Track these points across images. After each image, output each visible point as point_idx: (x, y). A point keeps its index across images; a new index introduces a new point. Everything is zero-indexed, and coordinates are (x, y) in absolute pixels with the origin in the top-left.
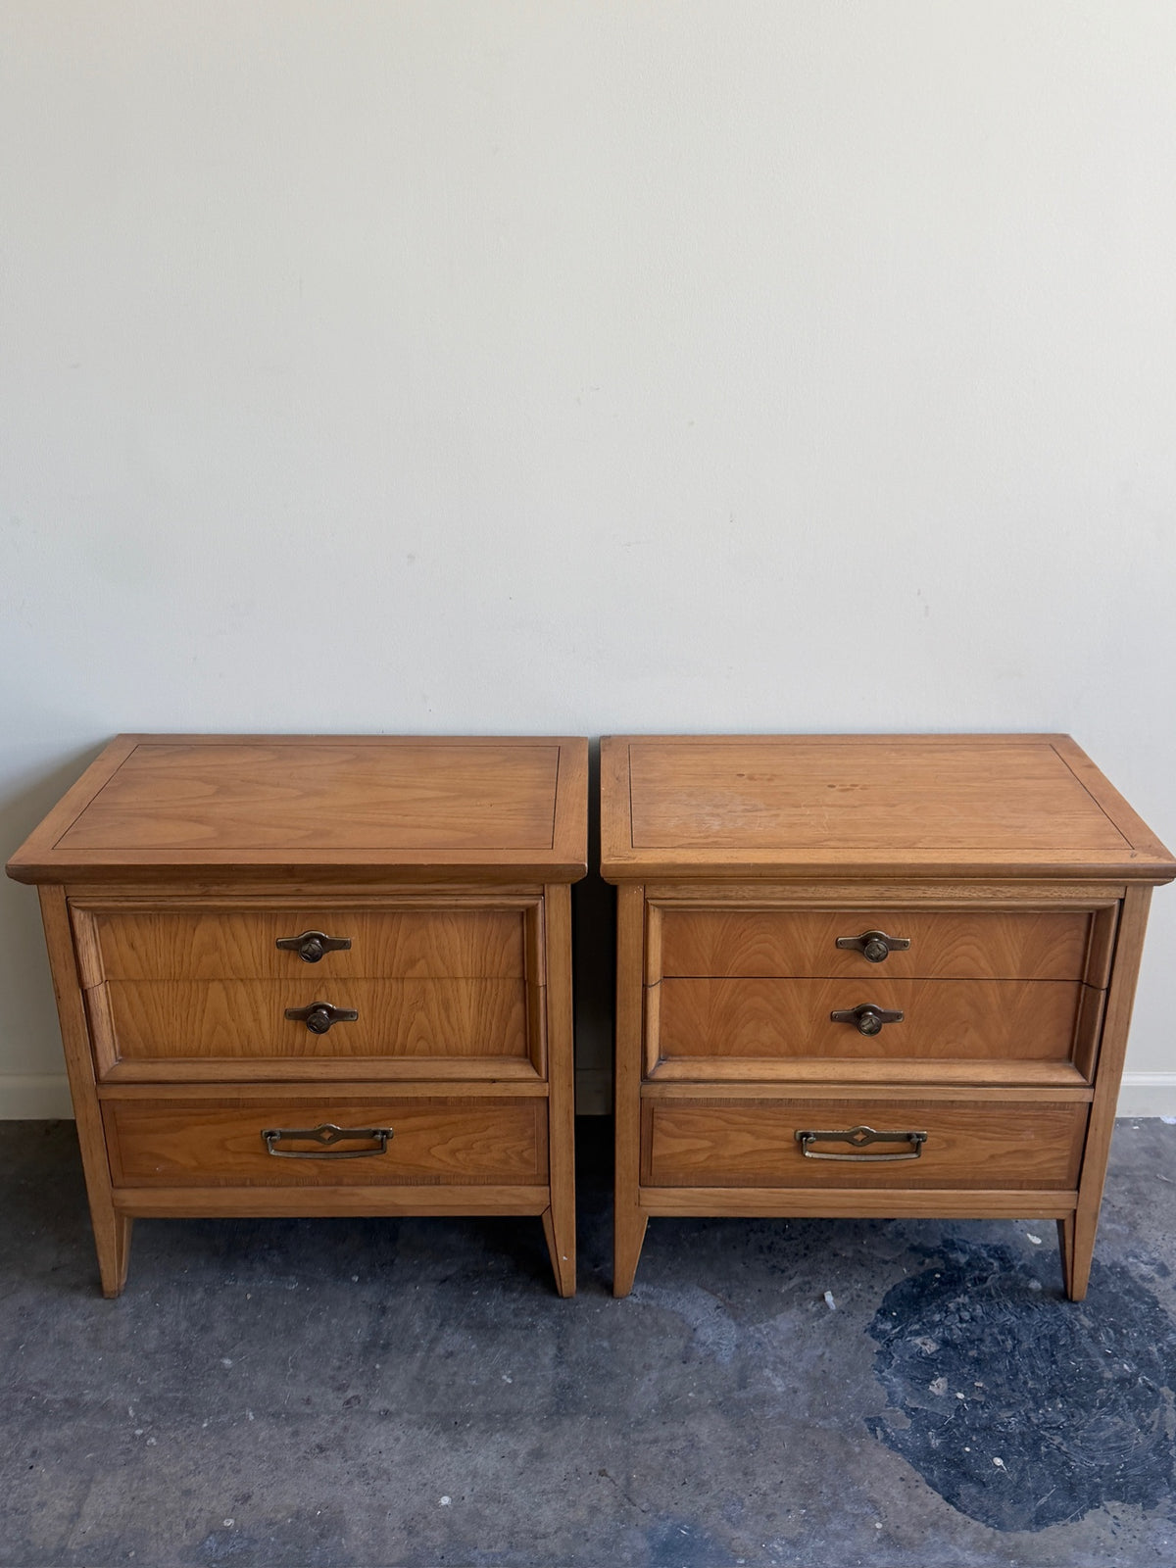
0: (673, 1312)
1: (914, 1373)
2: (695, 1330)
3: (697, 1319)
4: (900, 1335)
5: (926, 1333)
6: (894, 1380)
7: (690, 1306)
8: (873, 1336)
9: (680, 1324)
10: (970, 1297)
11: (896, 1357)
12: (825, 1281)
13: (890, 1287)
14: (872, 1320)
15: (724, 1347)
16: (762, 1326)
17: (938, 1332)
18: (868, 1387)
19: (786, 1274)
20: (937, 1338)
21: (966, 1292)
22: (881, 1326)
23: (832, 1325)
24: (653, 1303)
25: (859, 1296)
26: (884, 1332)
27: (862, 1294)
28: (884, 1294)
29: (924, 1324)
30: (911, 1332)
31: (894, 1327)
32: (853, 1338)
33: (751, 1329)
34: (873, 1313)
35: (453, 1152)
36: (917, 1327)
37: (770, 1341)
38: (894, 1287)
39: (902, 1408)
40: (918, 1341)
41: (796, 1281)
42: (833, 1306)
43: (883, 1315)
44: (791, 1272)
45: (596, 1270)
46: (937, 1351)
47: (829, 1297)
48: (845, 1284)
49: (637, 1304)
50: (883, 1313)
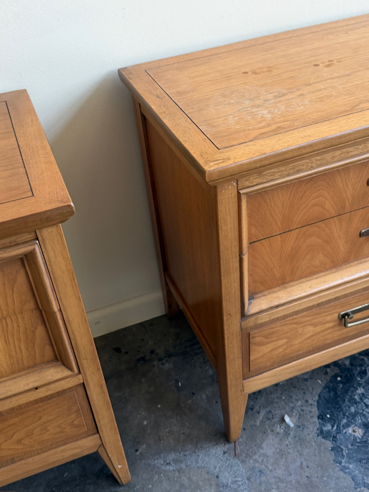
0: (199, 468)
1: (360, 456)
2: (217, 477)
3: (215, 468)
4: (339, 431)
5: (352, 423)
6: (351, 466)
7: (207, 459)
8: (324, 438)
9: (207, 476)
10: (363, 387)
11: (344, 448)
12: (279, 407)
13: (317, 398)
14: (318, 426)
15: (240, 483)
16: (257, 456)
17: (359, 420)
18: (338, 479)
19: (255, 410)
20: (360, 424)
21: (360, 385)
22: (325, 429)
23: (297, 439)
24: (183, 466)
25: (303, 411)
26: (329, 432)
27: (304, 408)
28: (316, 403)
29: (348, 417)
30: (343, 426)
31: (333, 426)
32: (313, 444)
33: (251, 461)
34: (316, 420)
35: (19, 442)
36: (345, 421)
37: (266, 466)
38: (319, 396)
39: (365, 486)
40: (350, 430)
41: (263, 413)
42: (292, 425)
43: (322, 419)
44: (257, 408)
45: (138, 453)
46: (364, 434)
47: (287, 419)
48: (291, 405)
49: (174, 470)
50: (321, 417)
